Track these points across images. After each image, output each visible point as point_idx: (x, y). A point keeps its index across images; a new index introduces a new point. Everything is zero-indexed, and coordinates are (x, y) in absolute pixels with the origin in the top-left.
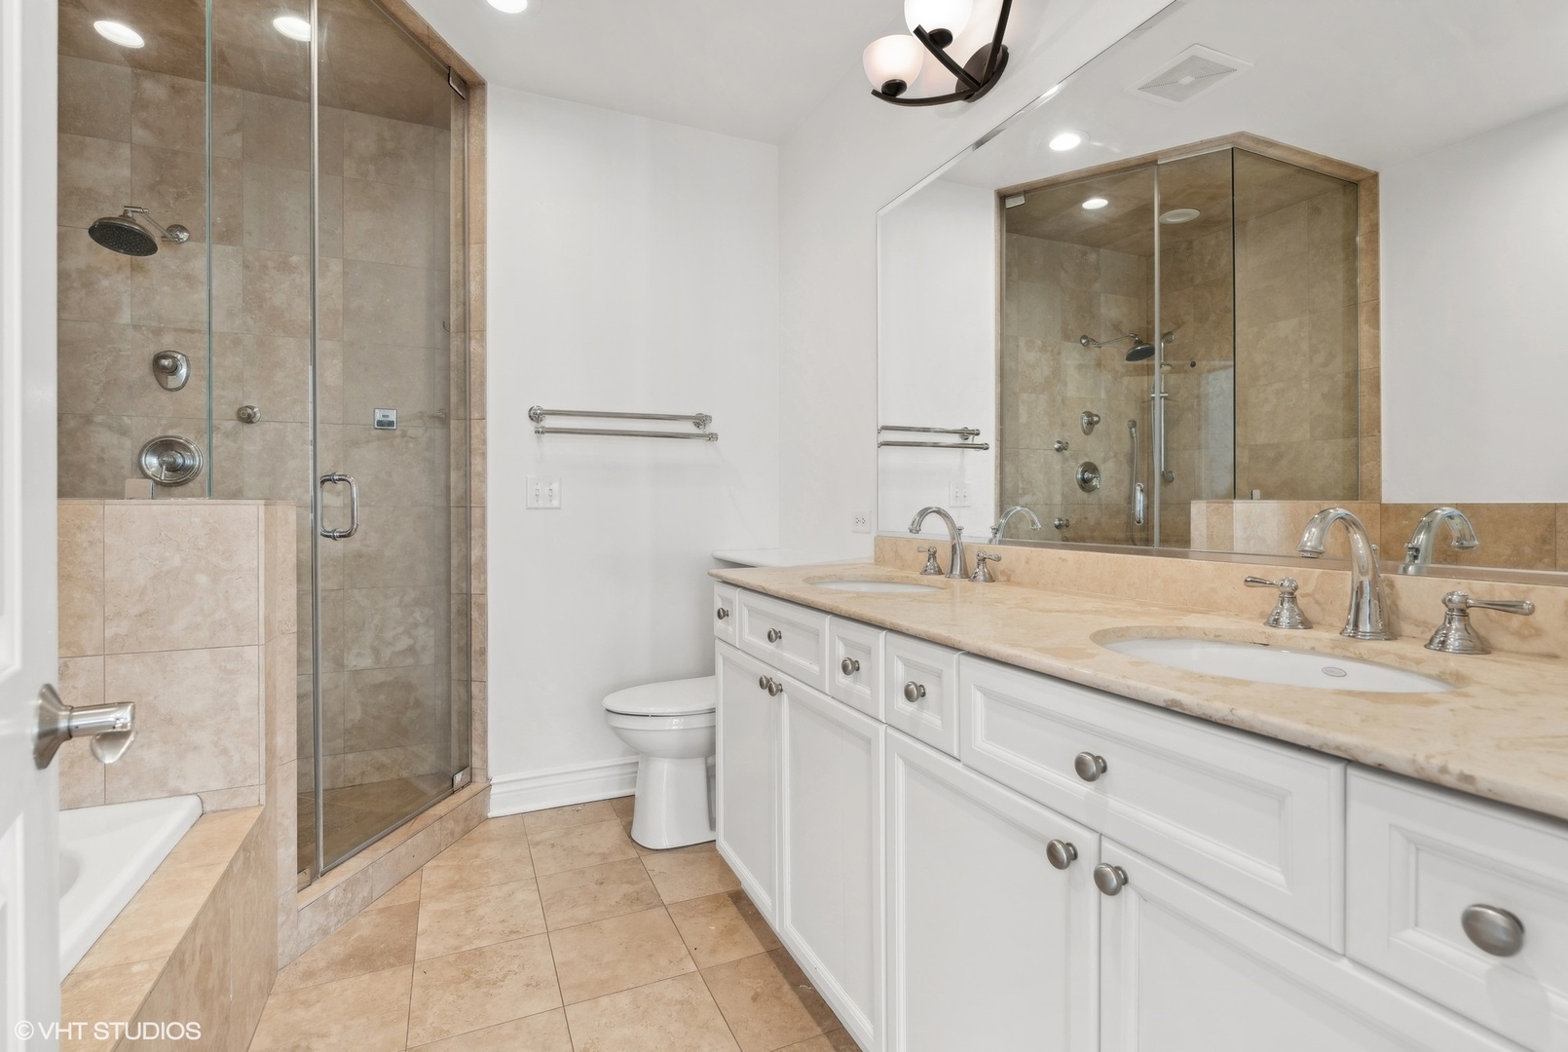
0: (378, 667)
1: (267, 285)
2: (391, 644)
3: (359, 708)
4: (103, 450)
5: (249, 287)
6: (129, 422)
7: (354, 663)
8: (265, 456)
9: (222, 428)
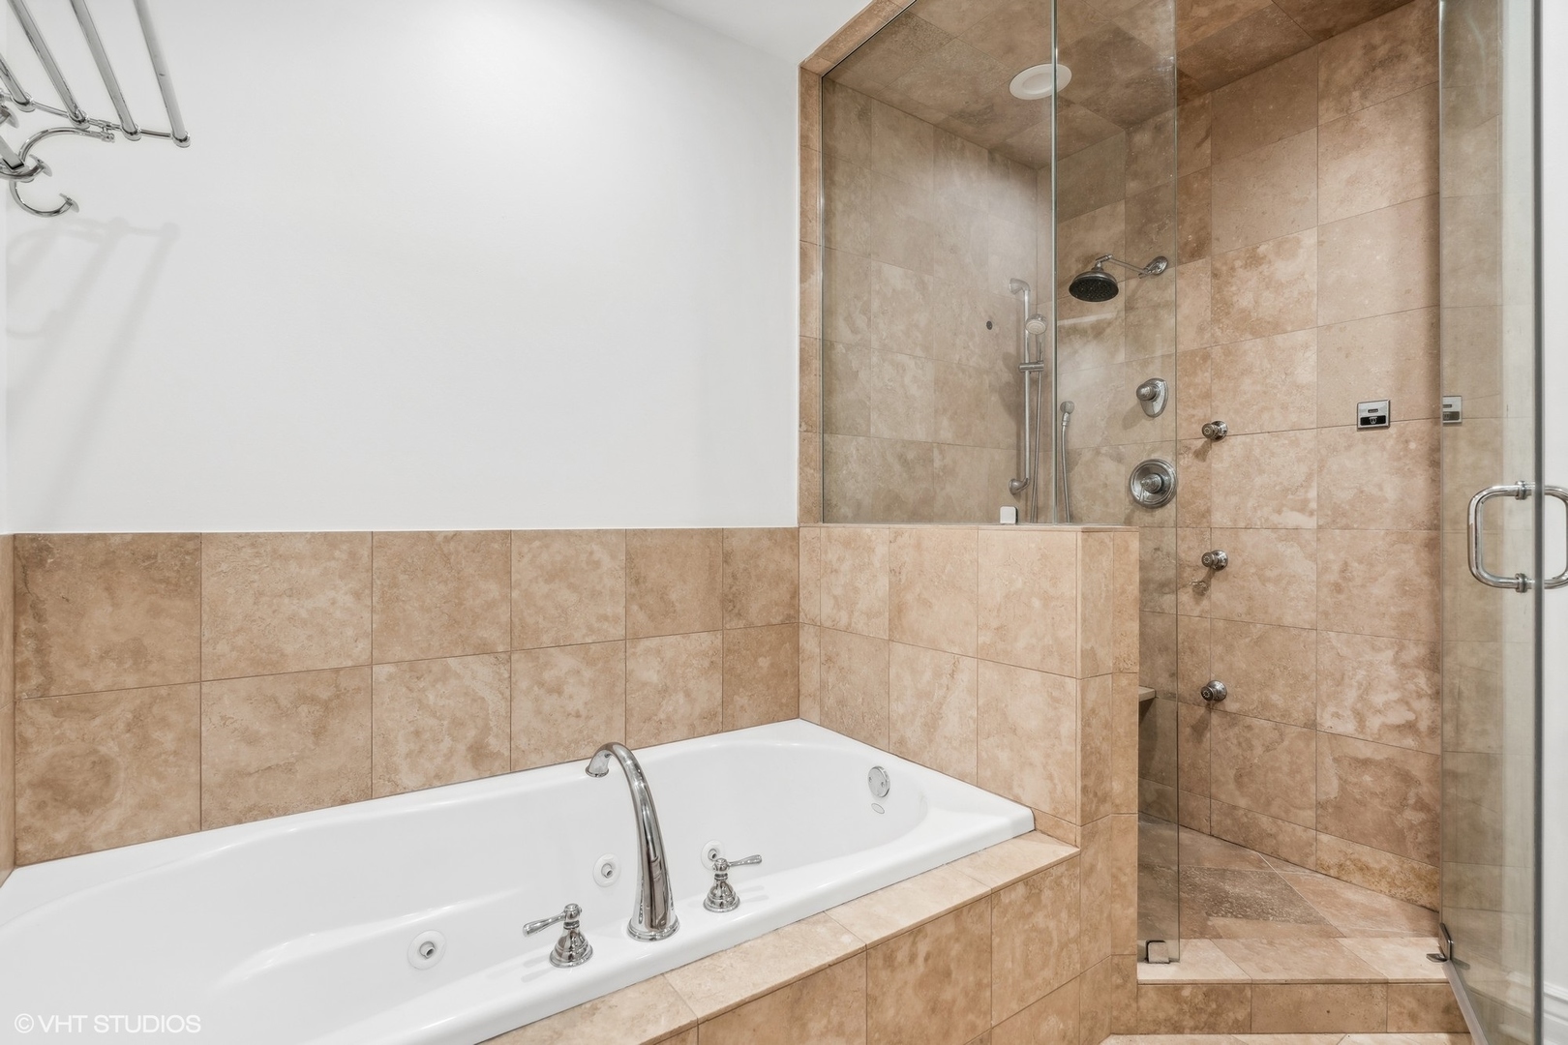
0: (1361, 737)
1: (1234, 288)
2: (1380, 712)
3: (1335, 783)
4: (1106, 477)
5: (1217, 296)
6: (1123, 450)
7: (1329, 724)
8: (1232, 473)
9: (1192, 447)
